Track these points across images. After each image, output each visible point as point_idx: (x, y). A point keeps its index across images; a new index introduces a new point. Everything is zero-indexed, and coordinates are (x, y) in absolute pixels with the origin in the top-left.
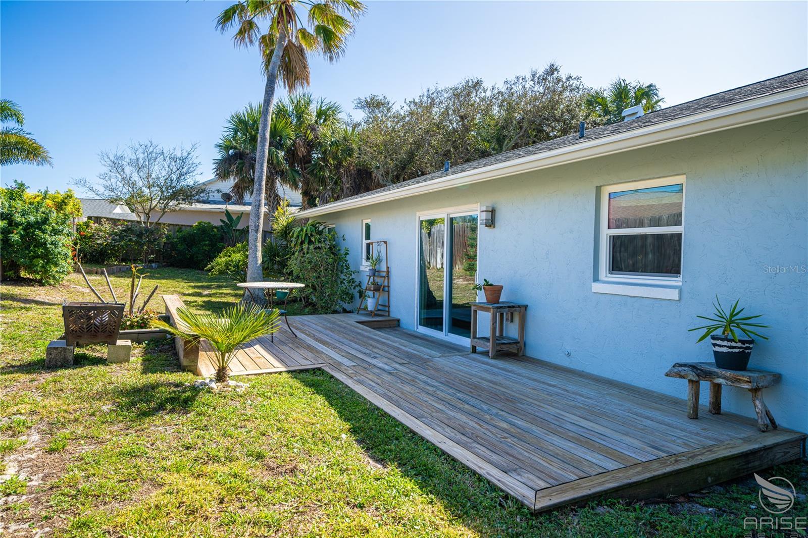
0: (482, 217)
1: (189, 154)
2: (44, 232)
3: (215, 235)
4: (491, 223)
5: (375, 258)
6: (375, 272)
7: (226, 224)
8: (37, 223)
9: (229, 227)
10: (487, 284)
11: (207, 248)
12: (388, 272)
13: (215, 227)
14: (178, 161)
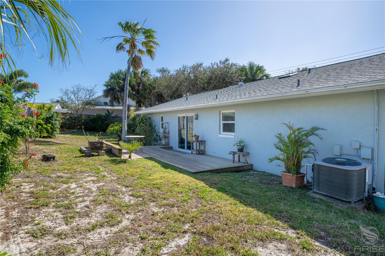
0: (194, 117)
1: (93, 88)
2: (52, 120)
3: (103, 118)
4: (197, 119)
5: (164, 128)
6: (165, 132)
7: (108, 115)
8: (50, 117)
9: (108, 116)
10: (195, 135)
11: (100, 124)
12: (169, 132)
13: (103, 116)
14: (89, 91)
